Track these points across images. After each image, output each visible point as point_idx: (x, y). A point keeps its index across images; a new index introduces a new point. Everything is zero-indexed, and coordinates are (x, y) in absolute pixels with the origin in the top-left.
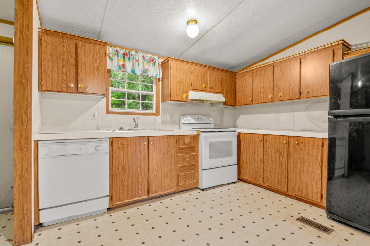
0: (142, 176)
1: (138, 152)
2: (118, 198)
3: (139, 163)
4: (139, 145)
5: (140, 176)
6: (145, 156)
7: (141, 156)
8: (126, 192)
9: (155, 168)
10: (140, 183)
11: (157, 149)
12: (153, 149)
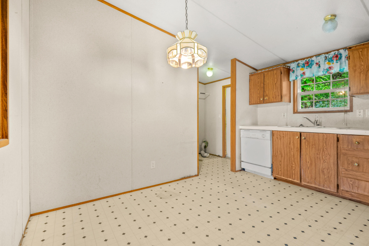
0: (295, 164)
1: (292, 144)
2: (277, 173)
3: (293, 153)
4: (292, 138)
5: (293, 163)
6: (297, 148)
7: (294, 147)
8: (283, 170)
9: (308, 160)
10: (294, 168)
11: (311, 144)
12: (306, 144)
